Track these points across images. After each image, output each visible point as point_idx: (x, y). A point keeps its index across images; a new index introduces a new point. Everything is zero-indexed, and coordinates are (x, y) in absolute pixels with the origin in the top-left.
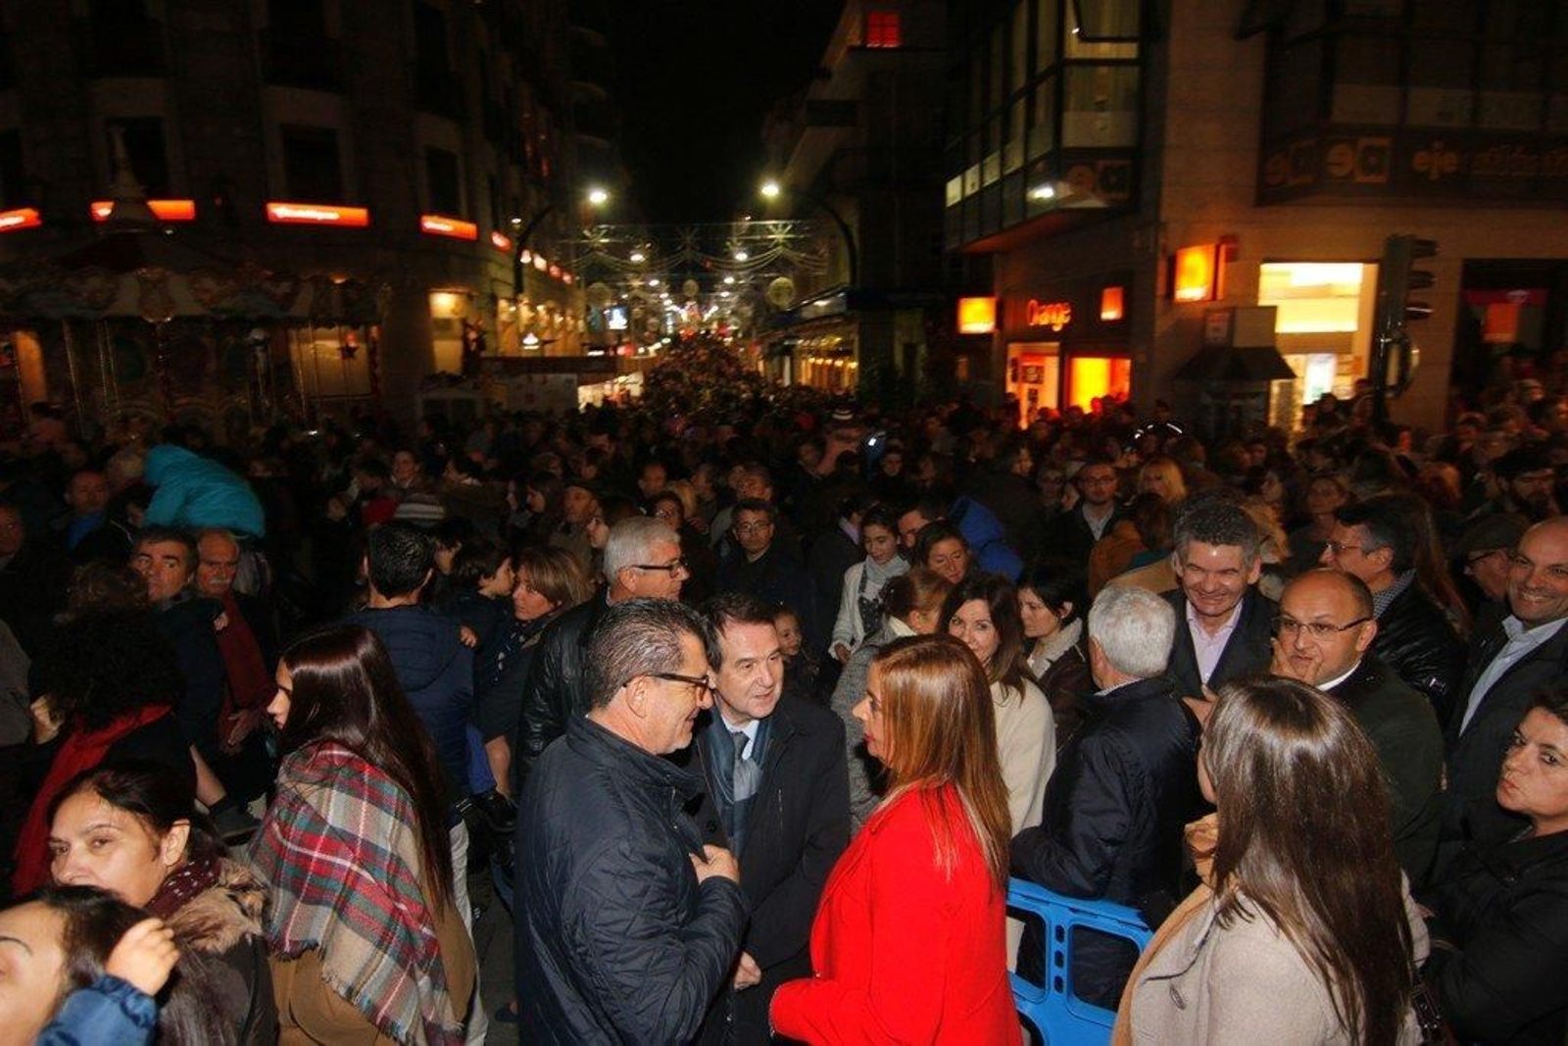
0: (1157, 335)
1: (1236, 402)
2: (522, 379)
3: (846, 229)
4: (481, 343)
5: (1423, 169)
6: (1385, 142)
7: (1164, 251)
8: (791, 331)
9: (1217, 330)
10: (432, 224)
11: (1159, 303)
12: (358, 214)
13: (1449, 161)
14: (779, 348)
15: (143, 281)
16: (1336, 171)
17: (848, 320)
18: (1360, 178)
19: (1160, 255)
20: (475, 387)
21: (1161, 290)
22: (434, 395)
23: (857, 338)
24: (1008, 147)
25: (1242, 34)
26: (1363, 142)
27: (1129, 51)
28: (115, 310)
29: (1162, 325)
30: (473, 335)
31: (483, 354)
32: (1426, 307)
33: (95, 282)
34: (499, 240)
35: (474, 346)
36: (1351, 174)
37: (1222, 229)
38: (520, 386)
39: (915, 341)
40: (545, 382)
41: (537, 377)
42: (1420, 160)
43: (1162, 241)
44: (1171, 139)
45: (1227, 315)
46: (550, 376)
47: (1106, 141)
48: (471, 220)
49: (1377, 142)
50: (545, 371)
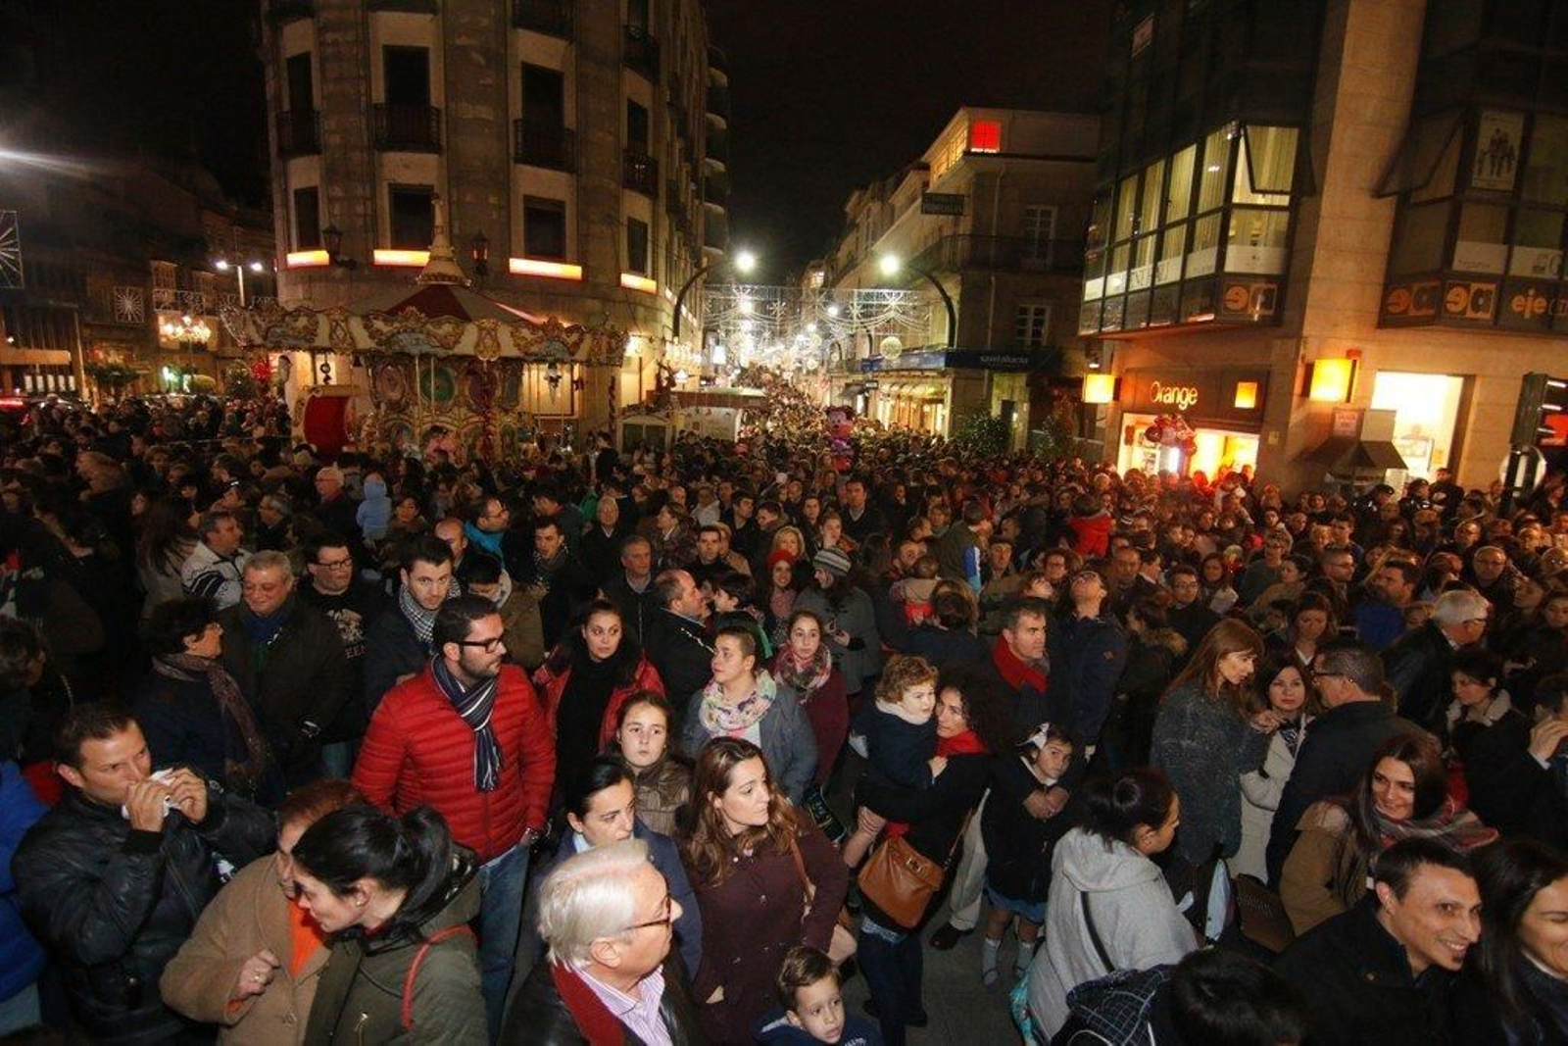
0: (1290, 425)
1: (1357, 484)
2: (692, 410)
3: (948, 300)
4: (672, 382)
5: (1519, 309)
6: (1492, 287)
7: (1303, 358)
8: (870, 375)
9: (1344, 425)
10: (630, 280)
11: (1295, 399)
12: (574, 271)
13: (1539, 305)
14: (856, 388)
15: (481, 329)
16: (1452, 308)
17: (943, 374)
18: (1470, 314)
19: (1300, 362)
20: (668, 416)
21: (1298, 389)
22: (629, 421)
23: (950, 391)
24: (1159, 264)
25: (1378, 193)
26: (1475, 286)
27: (1285, 200)
28: (459, 350)
29: (1296, 417)
30: (665, 374)
31: (673, 389)
32: (1551, 428)
33: (447, 328)
34: (669, 294)
35: (665, 384)
36: (1464, 312)
37: (1349, 345)
38: (689, 415)
39: (1016, 399)
40: (709, 413)
41: (704, 410)
42: (1517, 303)
43: (1302, 352)
44: (1317, 270)
45: (1356, 415)
46: (714, 410)
47: (1259, 270)
48: (653, 279)
49: (1485, 287)
50: (711, 404)
